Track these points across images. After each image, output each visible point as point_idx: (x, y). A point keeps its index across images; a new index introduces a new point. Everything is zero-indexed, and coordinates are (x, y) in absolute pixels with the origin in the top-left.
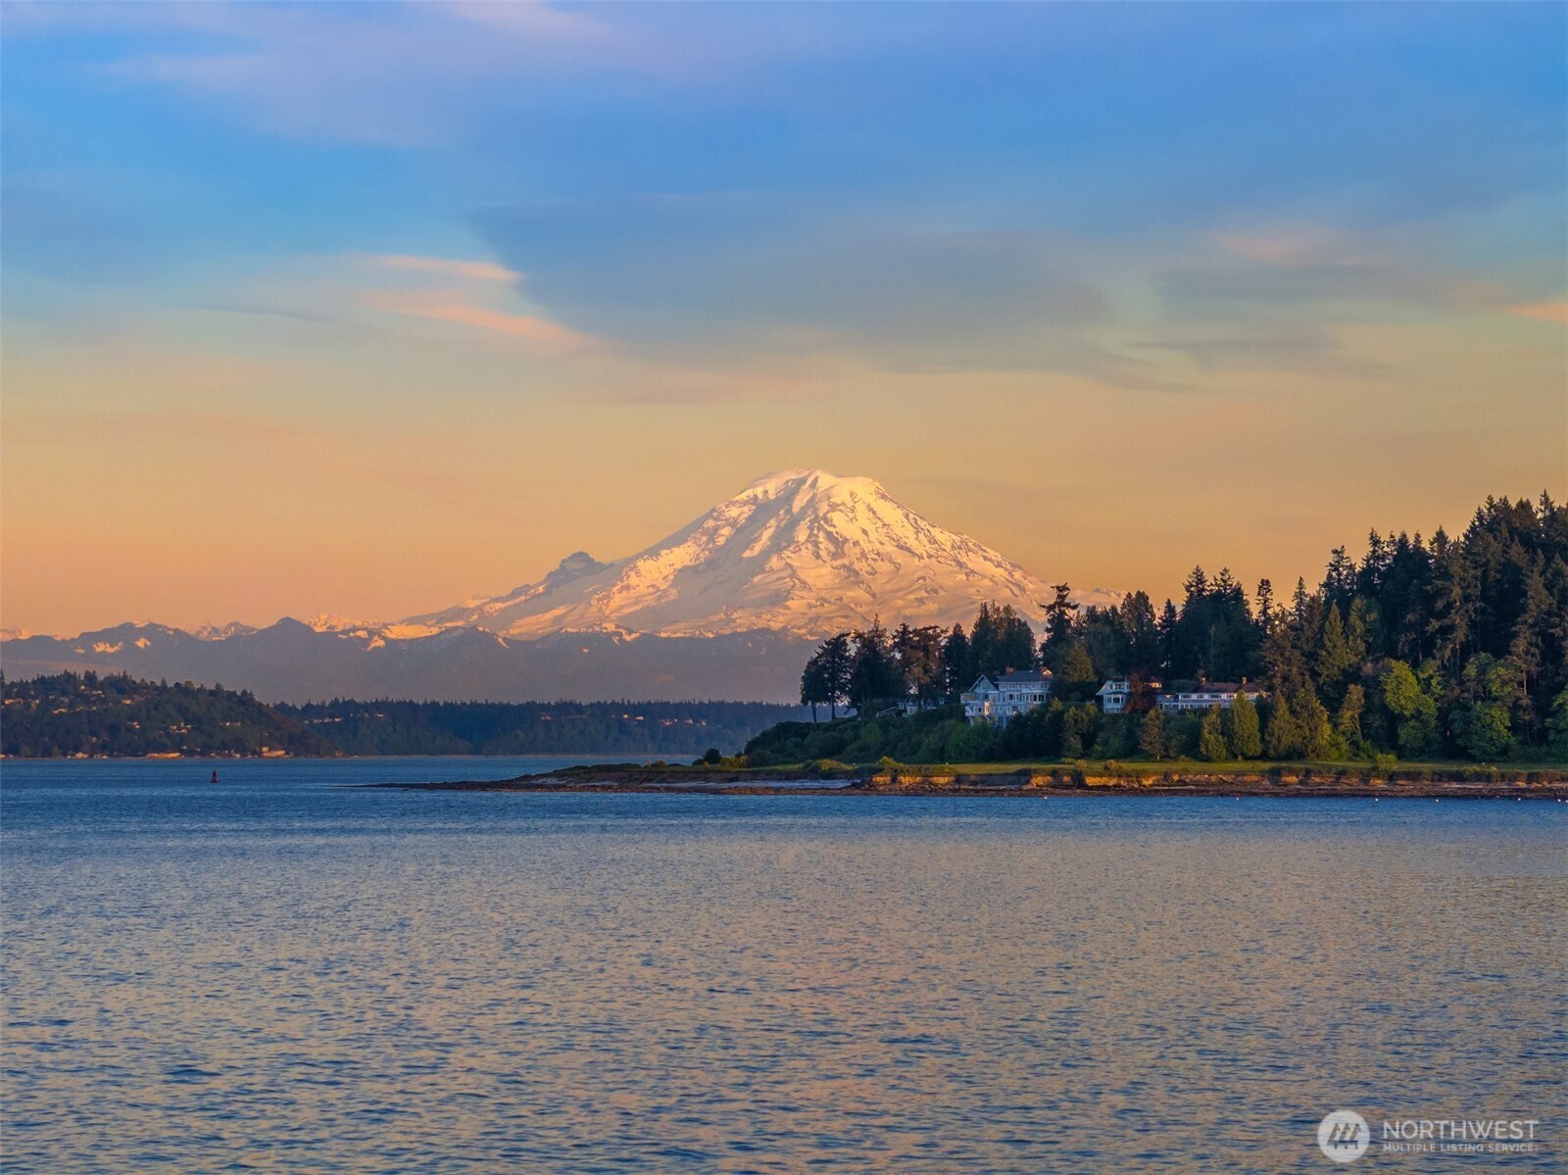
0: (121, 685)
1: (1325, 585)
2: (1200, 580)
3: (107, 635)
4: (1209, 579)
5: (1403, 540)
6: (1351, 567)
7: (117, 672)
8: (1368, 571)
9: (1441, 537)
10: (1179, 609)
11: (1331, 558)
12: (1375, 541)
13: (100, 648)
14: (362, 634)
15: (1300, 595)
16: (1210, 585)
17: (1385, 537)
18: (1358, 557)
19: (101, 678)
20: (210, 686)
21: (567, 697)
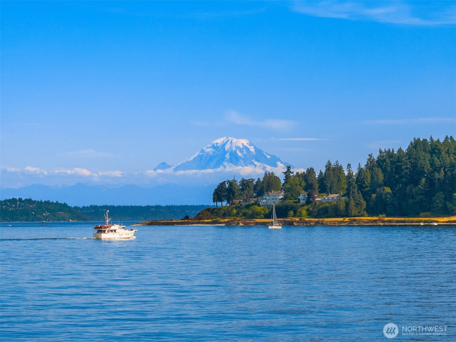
1: (366, 165)
2: (329, 164)
4: (332, 164)
5: (389, 151)
6: (374, 160)
8: (378, 160)
9: (399, 150)
10: (323, 172)
11: (368, 157)
12: (381, 152)
15: (359, 169)
17: (384, 151)
18: (376, 156)
19: (23, 199)
20: (55, 202)
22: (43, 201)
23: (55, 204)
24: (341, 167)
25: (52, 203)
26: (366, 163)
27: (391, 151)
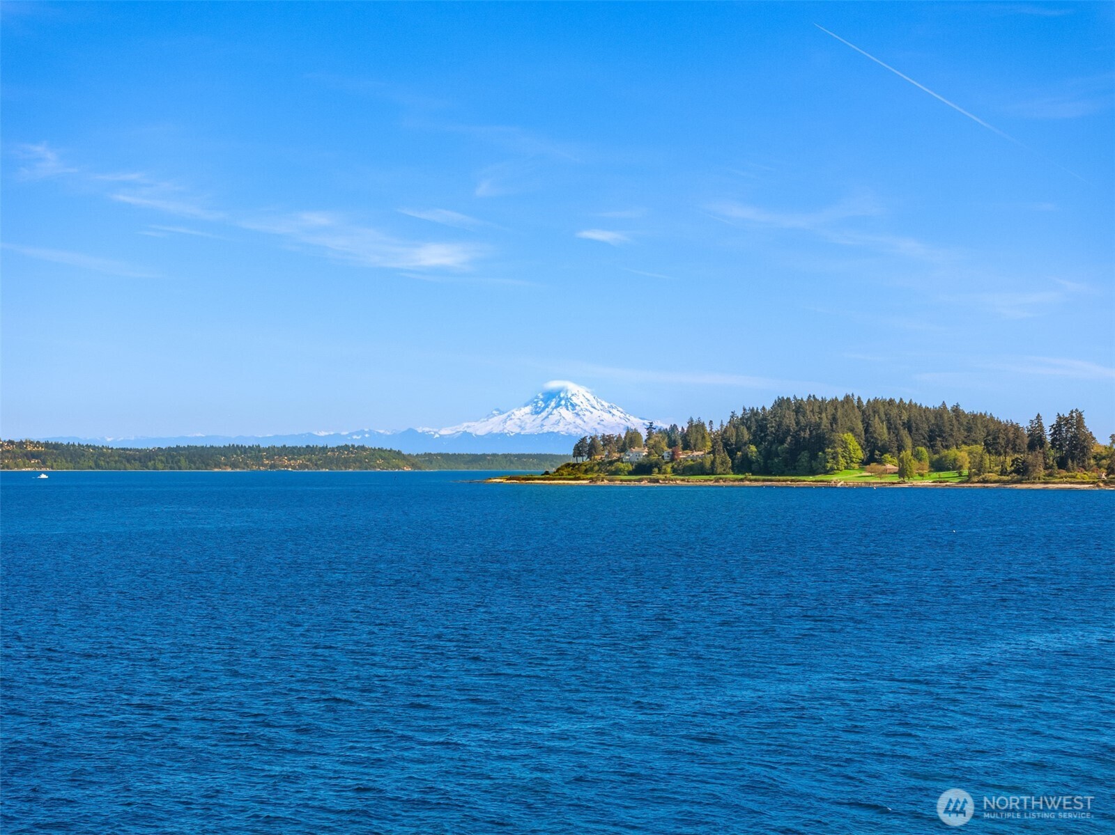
0: (363, 448)
1: (729, 422)
2: (692, 421)
3: (357, 433)
4: (695, 420)
5: (753, 409)
6: (738, 417)
7: (361, 445)
8: (742, 418)
9: (764, 408)
10: (686, 429)
11: (731, 414)
12: (745, 410)
13: (355, 437)
14: (433, 433)
15: (722, 425)
16: (695, 422)
17: (747, 408)
18: (739, 414)
19: (356, 446)
20: (389, 449)
21: (494, 452)
22: (377, 448)
23: (389, 451)
24: (703, 424)
25: (386, 450)
26: (729, 421)
27: (755, 409)
